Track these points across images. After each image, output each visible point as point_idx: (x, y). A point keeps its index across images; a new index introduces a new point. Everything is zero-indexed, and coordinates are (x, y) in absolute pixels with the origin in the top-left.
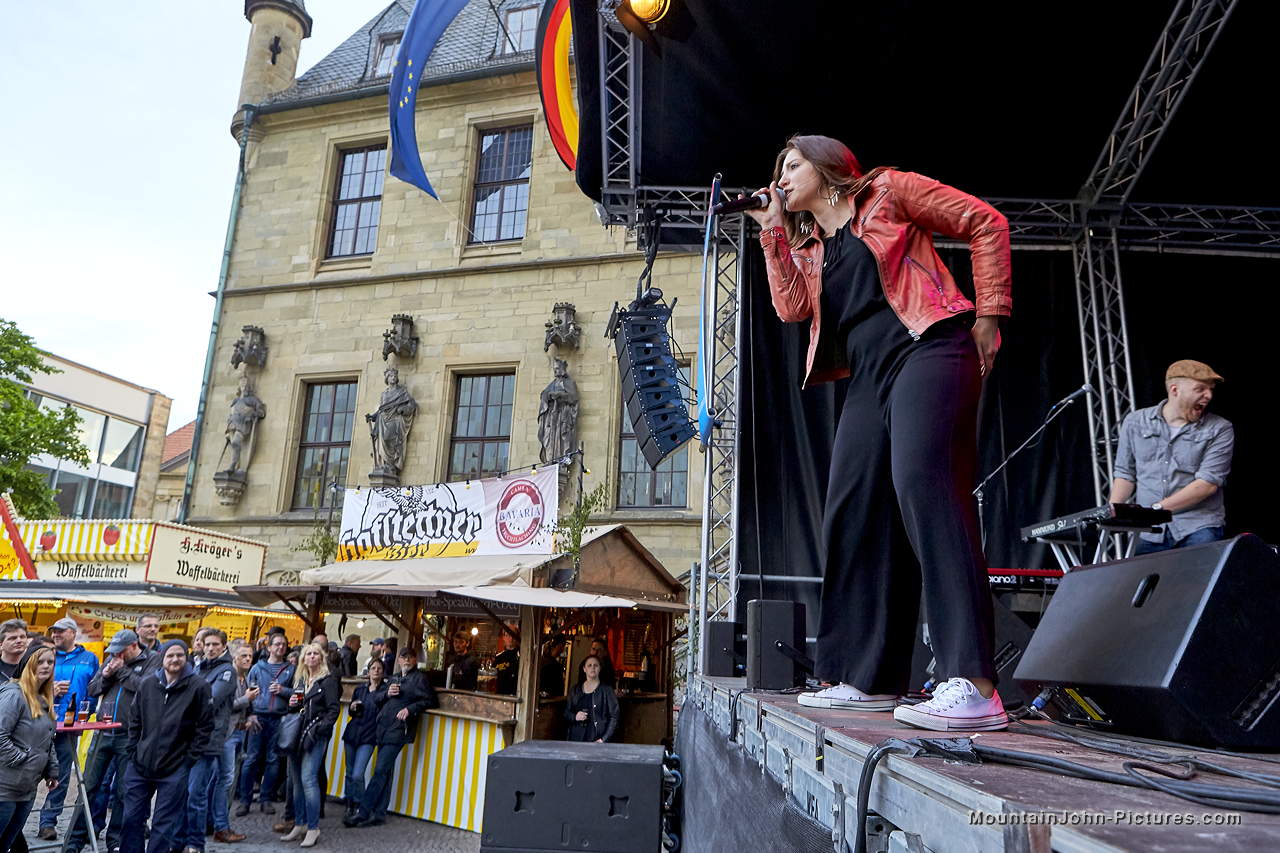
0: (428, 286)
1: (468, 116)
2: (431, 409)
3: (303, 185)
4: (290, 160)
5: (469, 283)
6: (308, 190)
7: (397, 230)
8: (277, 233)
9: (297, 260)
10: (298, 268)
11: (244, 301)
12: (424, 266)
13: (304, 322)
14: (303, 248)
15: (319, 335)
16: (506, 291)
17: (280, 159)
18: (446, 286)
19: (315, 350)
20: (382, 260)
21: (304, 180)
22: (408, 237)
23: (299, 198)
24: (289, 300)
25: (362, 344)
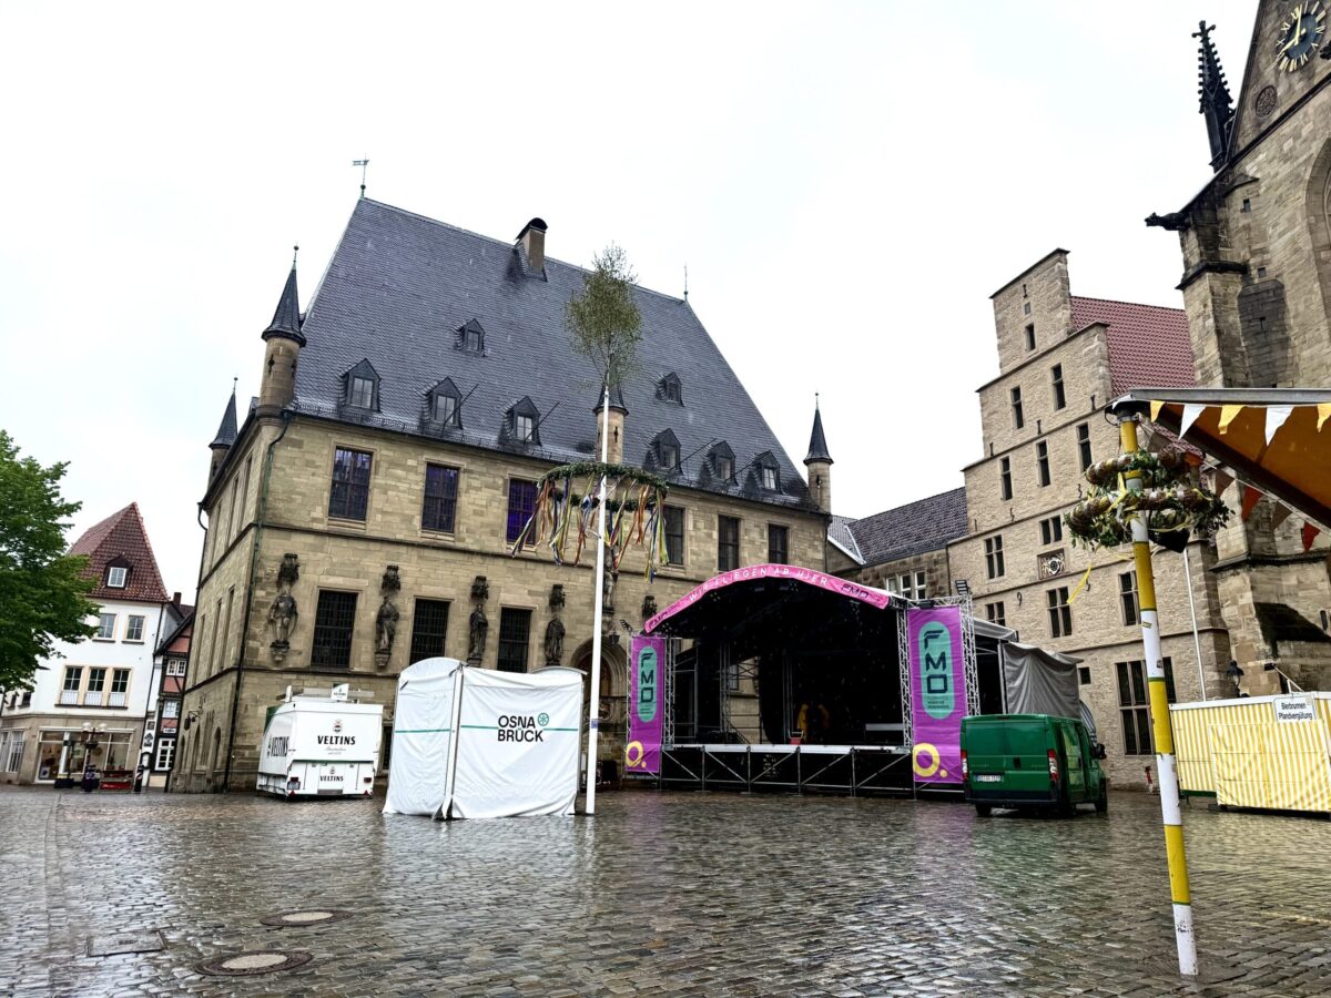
0: (403, 550)
1: (425, 456)
2: (406, 619)
3: (316, 467)
4: (305, 448)
5: (427, 553)
6: (320, 471)
7: (384, 513)
8: (298, 493)
9: (314, 515)
10: (314, 520)
11: (276, 533)
12: (399, 537)
13: (321, 555)
14: (319, 509)
15: (332, 564)
16: (447, 561)
17: (298, 444)
18: (414, 553)
19: (329, 573)
20: (374, 527)
21: (318, 464)
22: (388, 518)
23: (313, 475)
24: (310, 539)
25: (361, 575)
